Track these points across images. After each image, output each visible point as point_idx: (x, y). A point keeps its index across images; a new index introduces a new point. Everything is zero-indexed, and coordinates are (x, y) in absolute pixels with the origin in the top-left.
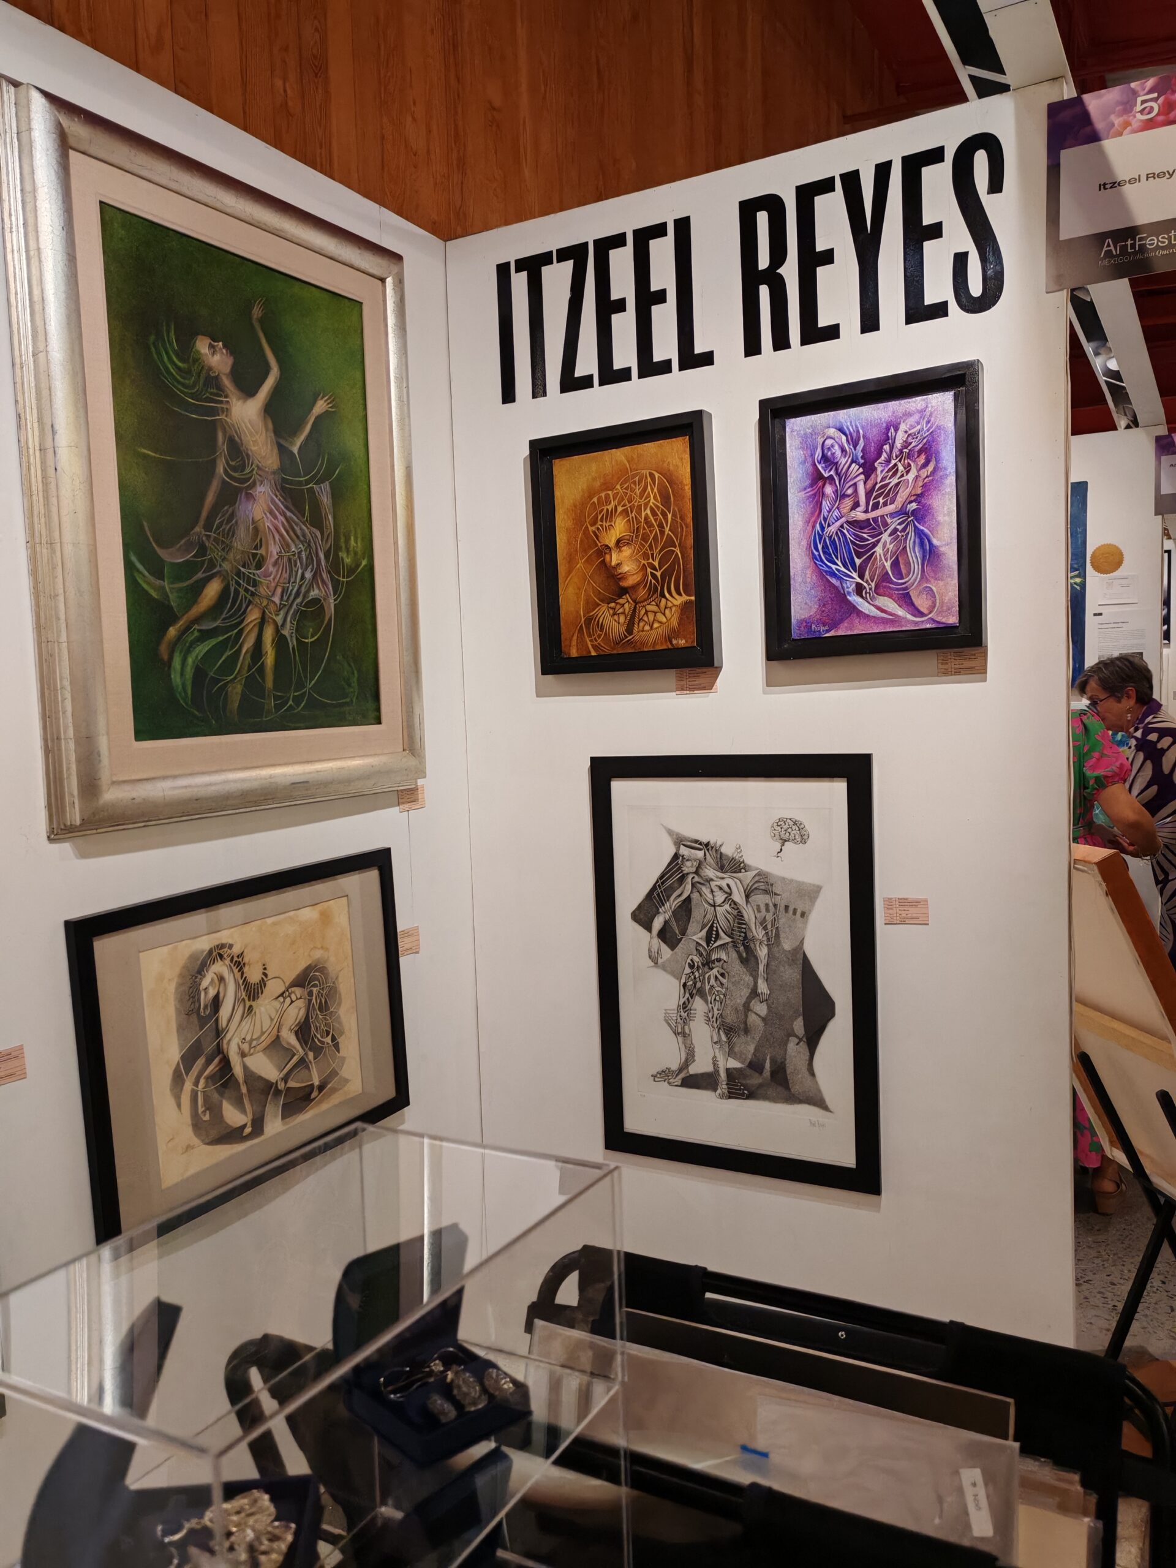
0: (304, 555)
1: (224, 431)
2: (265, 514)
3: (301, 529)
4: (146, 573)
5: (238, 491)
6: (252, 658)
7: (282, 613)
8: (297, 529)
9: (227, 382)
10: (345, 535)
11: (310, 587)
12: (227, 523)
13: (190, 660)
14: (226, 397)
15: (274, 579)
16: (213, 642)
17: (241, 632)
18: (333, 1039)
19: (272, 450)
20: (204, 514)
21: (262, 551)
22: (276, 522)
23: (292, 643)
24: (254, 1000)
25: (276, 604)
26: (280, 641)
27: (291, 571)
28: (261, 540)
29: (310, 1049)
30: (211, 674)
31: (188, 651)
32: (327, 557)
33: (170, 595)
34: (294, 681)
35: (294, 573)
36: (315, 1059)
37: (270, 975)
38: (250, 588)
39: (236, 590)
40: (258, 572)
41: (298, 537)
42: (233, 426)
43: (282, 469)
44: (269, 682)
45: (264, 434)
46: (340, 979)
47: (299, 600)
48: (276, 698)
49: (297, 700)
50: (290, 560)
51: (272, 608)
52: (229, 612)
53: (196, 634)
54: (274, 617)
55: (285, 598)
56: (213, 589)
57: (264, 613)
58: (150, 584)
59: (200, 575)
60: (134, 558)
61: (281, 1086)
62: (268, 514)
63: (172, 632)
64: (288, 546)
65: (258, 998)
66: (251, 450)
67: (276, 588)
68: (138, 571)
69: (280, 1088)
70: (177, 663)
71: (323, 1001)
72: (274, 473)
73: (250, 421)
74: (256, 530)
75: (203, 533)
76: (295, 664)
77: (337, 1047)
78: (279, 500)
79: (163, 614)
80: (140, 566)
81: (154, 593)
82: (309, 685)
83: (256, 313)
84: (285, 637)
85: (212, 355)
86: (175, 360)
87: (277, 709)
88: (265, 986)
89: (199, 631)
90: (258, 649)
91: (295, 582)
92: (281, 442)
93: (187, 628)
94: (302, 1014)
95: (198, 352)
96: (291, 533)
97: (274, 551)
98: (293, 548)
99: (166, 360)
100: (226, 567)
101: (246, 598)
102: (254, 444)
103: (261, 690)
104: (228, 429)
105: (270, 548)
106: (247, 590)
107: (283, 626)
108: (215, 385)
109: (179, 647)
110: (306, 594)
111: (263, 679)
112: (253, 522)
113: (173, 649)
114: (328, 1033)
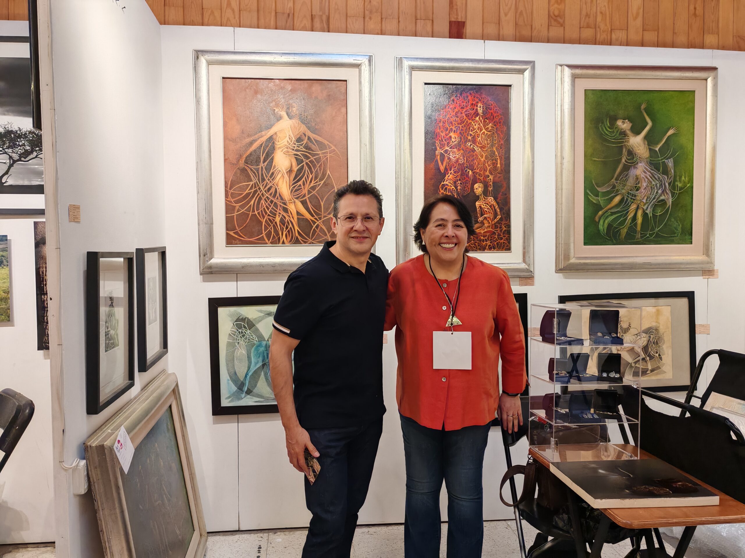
0: (658, 185)
1: (626, 148)
2: (642, 173)
3: (658, 176)
4: (592, 195)
5: (631, 166)
6: (632, 221)
7: (646, 205)
8: (656, 176)
9: (628, 132)
10: (679, 176)
11: (661, 195)
12: (625, 177)
13: (606, 222)
14: (628, 137)
15: (644, 194)
16: (617, 215)
17: (628, 212)
18: (659, 355)
19: (646, 151)
20: (616, 176)
21: (639, 185)
22: (646, 175)
23: (650, 215)
24: (624, 333)
25: (644, 202)
26: (645, 215)
27: (652, 190)
28: (639, 182)
29: (648, 356)
30: (615, 226)
31: (606, 219)
32: (669, 184)
33: (600, 201)
34: (650, 228)
35: (653, 191)
36: (650, 360)
37: (632, 326)
38: (633, 198)
39: (627, 198)
40: (637, 192)
41: (656, 179)
42: (630, 145)
43: (651, 156)
44: (639, 228)
45: (643, 146)
46: (665, 335)
47: (654, 201)
48: (641, 234)
49: (651, 235)
50: (651, 187)
51: (642, 204)
52: (624, 205)
53: (609, 213)
54: (643, 207)
55: (648, 200)
56: (617, 199)
57: (638, 205)
58: (593, 199)
59: (613, 195)
60: (588, 191)
61: (633, 365)
62: (643, 173)
63: (600, 213)
64: (651, 182)
66: (637, 152)
67: (644, 197)
68: (590, 195)
69: (632, 365)
70: (601, 222)
71: (656, 341)
72: (647, 158)
73: (637, 143)
74: (637, 179)
75: (615, 181)
76: (651, 222)
77: (661, 359)
78: (648, 167)
79: (597, 207)
80: (590, 193)
81: (594, 201)
82: (657, 230)
83: (643, 107)
84: (647, 213)
85: (623, 124)
86: (608, 129)
87: (642, 237)
88: (629, 330)
89: (611, 212)
90: (635, 218)
91: (653, 194)
92: (651, 147)
93: (607, 211)
94: (645, 343)
95: (617, 125)
96: (653, 178)
97: (645, 184)
98: (653, 183)
99: (605, 130)
100: (623, 191)
101: (631, 201)
102: (639, 150)
103: (635, 231)
104: (628, 147)
105: (643, 184)
106: (631, 198)
107: (646, 210)
108: (624, 134)
109: (602, 218)
110: (658, 198)
111: (636, 228)
112: (636, 176)
113: (600, 219)
114: (657, 353)
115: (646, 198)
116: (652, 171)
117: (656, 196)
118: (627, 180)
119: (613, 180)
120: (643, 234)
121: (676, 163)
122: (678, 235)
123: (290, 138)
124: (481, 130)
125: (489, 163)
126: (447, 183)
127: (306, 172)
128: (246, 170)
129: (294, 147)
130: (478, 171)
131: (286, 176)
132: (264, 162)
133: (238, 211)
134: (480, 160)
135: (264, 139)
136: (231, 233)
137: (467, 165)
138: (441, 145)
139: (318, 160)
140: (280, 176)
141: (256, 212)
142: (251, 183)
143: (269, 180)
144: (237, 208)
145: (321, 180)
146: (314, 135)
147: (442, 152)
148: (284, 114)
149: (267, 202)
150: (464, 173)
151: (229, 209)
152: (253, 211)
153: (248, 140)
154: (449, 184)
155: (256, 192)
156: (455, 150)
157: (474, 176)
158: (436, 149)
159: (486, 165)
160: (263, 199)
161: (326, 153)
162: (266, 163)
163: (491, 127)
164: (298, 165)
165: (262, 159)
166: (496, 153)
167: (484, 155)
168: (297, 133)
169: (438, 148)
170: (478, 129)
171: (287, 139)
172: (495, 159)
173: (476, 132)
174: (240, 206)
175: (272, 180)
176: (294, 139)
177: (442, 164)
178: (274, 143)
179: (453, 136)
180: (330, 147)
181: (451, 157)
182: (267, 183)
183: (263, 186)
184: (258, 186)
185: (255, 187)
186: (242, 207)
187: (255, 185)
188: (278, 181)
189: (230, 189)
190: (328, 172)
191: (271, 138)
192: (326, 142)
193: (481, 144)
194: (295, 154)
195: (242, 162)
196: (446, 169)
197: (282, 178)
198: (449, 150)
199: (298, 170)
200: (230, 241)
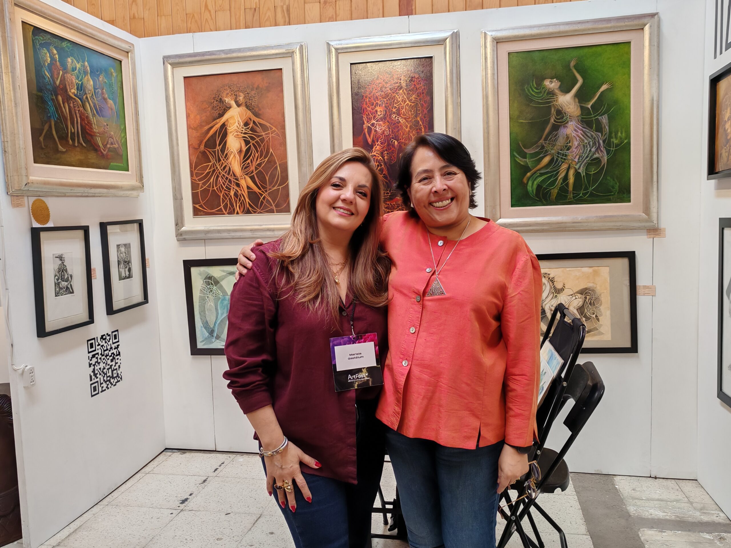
0: (591, 143)
1: (555, 107)
3: (590, 134)
4: (520, 158)
5: (560, 126)
6: (563, 181)
7: (579, 165)
8: (589, 134)
9: (557, 91)
10: (615, 133)
11: (594, 153)
12: (554, 137)
13: (535, 183)
14: (556, 96)
15: (575, 153)
16: (546, 176)
17: (559, 172)
18: (596, 316)
19: (577, 109)
20: (544, 136)
21: (570, 144)
23: (583, 174)
24: (558, 294)
25: (576, 162)
26: (577, 175)
27: (584, 149)
28: (570, 141)
29: (584, 317)
31: (535, 179)
32: (604, 141)
34: (583, 187)
35: (586, 150)
36: (586, 321)
37: (566, 286)
38: (564, 157)
39: (557, 158)
40: (568, 151)
41: (589, 137)
42: (559, 105)
43: (582, 114)
44: (571, 188)
45: (574, 104)
46: (602, 296)
47: (588, 159)
48: (573, 194)
49: (585, 194)
51: (574, 163)
52: (554, 165)
53: (538, 174)
54: (575, 166)
55: (580, 159)
56: (546, 160)
57: (570, 165)
58: (520, 160)
59: (541, 156)
60: (515, 154)
62: (574, 131)
63: (529, 174)
64: (583, 140)
65: (560, 293)
66: (567, 111)
67: (576, 156)
68: (517, 157)
70: (530, 183)
71: (592, 302)
72: (578, 117)
73: (567, 102)
74: (568, 138)
75: (543, 142)
76: (584, 181)
77: (598, 320)
78: (580, 125)
79: (526, 169)
80: (517, 156)
81: (522, 163)
82: (590, 189)
83: (572, 64)
84: (580, 173)
85: (551, 84)
86: (535, 90)
87: (574, 197)
88: (564, 290)
89: (540, 173)
90: (566, 178)
91: (586, 153)
92: (582, 105)
93: (535, 173)
94: (581, 304)
95: (545, 85)
96: (585, 136)
97: (576, 143)
98: (586, 141)
99: (531, 91)
100: (553, 151)
101: (561, 161)
102: (569, 108)
103: (567, 191)
104: (556, 106)
105: (574, 143)
106: (562, 158)
107: (579, 168)
108: (551, 93)
109: (531, 179)
110: (591, 157)
111: (568, 188)
112: (566, 135)
113: (528, 179)
114: (594, 314)
115: (578, 157)
116: (584, 129)
117: (588, 154)
118: (556, 140)
119: (541, 141)
120: (575, 193)
121: (611, 119)
122: (615, 194)
123: (238, 123)
124: (405, 102)
125: (414, 132)
126: (375, 154)
127: (253, 151)
128: (206, 153)
129: (242, 131)
130: (403, 141)
131: (237, 156)
132: (219, 145)
133: (201, 188)
134: (405, 131)
135: (218, 126)
136: (197, 206)
137: (392, 136)
138: (368, 119)
139: (262, 140)
140: (232, 156)
141: (215, 188)
142: (210, 164)
143: (224, 160)
144: (201, 185)
145: (265, 158)
146: (258, 119)
147: (369, 125)
148: (233, 103)
149: (223, 179)
150: (390, 144)
151: (194, 186)
152: (213, 187)
153: (206, 128)
154: (377, 155)
155: (214, 171)
156: (381, 122)
157: (400, 146)
158: (364, 123)
159: (411, 134)
160: (220, 176)
161: (269, 133)
162: (221, 146)
163: (415, 98)
164: (246, 146)
165: (218, 143)
166: (421, 123)
167: (409, 125)
168: (244, 118)
169: (366, 122)
170: (402, 101)
171: (237, 124)
172: (420, 128)
173: (400, 104)
174: (203, 183)
175: (227, 160)
176: (242, 124)
177: (370, 136)
178: (226, 128)
179: (379, 110)
180: (271, 129)
181: (377, 129)
182: (223, 163)
183: (219, 165)
184: (216, 165)
185: (214, 167)
186: (204, 184)
187: (214, 165)
188: (231, 161)
189: (195, 170)
190: (271, 150)
191: (224, 125)
192: (268, 125)
193: (405, 115)
194: (244, 137)
195: (202, 147)
196: (373, 141)
197: (234, 158)
198: (376, 123)
199: (246, 150)
200: (197, 212)
